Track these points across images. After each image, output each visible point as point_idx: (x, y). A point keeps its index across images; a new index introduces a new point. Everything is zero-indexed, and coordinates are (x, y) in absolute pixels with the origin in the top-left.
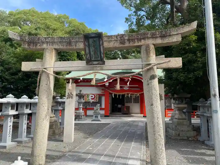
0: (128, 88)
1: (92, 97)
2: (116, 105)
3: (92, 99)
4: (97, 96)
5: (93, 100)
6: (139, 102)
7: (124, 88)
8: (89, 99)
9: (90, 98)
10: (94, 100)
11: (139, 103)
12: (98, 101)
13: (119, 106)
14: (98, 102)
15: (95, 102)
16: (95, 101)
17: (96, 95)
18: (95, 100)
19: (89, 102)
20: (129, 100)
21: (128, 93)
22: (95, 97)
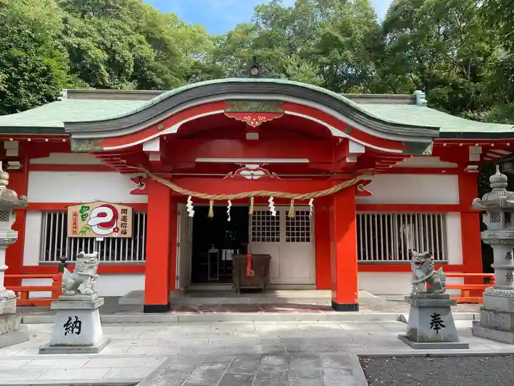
0: (261, 173)
1: (103, 215)
2: (213, 250)
3: (103, 225)
4: (124, 211)
5: (108, 232)
6: (312, 236)
7: (244, 173)
8: (89, 228)
9: (94, 221)
10: (111, 230)
11: (308, 240)
12: (129, 234)
13: (228, 254)
14: (130, 239)
15: (119, 239)
16: (116, 235)
17: (119, 208)
18: (116, 230)
19: (92, 239)
20: (270, 229)
21: (263, 193)
22: (115, 217)
